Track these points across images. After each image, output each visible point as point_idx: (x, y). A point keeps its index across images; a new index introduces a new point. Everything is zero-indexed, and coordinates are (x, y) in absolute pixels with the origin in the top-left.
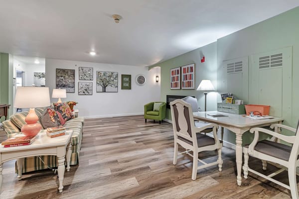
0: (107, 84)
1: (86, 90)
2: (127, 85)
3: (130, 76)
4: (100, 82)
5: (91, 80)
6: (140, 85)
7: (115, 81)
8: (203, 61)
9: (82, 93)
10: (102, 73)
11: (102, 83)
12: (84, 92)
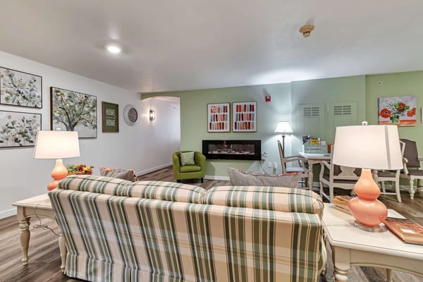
0: (77, 119)
1: (23, 134)
2: (112, 123)
3: (116, 107)
4: (61, 114)
5: (36, 107)
6: (131, 125)
7: (92, 113)
8: (268, 100)
9: (11, 143)
10: (66, 94)
11: (65, 118)
12: (16, 140)
